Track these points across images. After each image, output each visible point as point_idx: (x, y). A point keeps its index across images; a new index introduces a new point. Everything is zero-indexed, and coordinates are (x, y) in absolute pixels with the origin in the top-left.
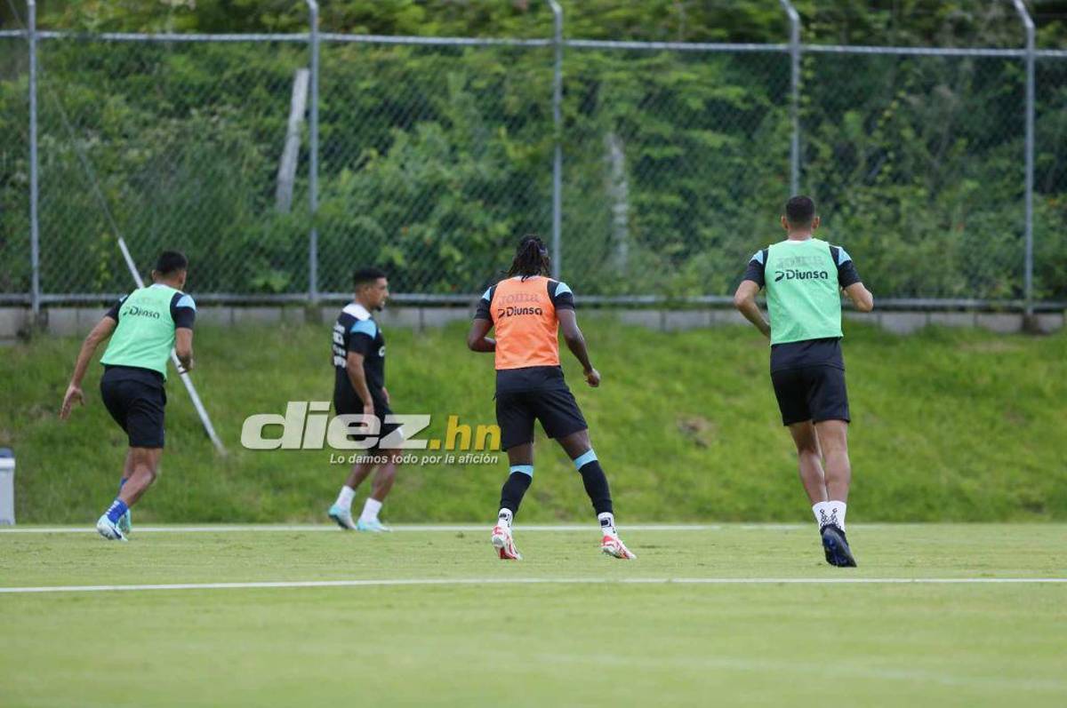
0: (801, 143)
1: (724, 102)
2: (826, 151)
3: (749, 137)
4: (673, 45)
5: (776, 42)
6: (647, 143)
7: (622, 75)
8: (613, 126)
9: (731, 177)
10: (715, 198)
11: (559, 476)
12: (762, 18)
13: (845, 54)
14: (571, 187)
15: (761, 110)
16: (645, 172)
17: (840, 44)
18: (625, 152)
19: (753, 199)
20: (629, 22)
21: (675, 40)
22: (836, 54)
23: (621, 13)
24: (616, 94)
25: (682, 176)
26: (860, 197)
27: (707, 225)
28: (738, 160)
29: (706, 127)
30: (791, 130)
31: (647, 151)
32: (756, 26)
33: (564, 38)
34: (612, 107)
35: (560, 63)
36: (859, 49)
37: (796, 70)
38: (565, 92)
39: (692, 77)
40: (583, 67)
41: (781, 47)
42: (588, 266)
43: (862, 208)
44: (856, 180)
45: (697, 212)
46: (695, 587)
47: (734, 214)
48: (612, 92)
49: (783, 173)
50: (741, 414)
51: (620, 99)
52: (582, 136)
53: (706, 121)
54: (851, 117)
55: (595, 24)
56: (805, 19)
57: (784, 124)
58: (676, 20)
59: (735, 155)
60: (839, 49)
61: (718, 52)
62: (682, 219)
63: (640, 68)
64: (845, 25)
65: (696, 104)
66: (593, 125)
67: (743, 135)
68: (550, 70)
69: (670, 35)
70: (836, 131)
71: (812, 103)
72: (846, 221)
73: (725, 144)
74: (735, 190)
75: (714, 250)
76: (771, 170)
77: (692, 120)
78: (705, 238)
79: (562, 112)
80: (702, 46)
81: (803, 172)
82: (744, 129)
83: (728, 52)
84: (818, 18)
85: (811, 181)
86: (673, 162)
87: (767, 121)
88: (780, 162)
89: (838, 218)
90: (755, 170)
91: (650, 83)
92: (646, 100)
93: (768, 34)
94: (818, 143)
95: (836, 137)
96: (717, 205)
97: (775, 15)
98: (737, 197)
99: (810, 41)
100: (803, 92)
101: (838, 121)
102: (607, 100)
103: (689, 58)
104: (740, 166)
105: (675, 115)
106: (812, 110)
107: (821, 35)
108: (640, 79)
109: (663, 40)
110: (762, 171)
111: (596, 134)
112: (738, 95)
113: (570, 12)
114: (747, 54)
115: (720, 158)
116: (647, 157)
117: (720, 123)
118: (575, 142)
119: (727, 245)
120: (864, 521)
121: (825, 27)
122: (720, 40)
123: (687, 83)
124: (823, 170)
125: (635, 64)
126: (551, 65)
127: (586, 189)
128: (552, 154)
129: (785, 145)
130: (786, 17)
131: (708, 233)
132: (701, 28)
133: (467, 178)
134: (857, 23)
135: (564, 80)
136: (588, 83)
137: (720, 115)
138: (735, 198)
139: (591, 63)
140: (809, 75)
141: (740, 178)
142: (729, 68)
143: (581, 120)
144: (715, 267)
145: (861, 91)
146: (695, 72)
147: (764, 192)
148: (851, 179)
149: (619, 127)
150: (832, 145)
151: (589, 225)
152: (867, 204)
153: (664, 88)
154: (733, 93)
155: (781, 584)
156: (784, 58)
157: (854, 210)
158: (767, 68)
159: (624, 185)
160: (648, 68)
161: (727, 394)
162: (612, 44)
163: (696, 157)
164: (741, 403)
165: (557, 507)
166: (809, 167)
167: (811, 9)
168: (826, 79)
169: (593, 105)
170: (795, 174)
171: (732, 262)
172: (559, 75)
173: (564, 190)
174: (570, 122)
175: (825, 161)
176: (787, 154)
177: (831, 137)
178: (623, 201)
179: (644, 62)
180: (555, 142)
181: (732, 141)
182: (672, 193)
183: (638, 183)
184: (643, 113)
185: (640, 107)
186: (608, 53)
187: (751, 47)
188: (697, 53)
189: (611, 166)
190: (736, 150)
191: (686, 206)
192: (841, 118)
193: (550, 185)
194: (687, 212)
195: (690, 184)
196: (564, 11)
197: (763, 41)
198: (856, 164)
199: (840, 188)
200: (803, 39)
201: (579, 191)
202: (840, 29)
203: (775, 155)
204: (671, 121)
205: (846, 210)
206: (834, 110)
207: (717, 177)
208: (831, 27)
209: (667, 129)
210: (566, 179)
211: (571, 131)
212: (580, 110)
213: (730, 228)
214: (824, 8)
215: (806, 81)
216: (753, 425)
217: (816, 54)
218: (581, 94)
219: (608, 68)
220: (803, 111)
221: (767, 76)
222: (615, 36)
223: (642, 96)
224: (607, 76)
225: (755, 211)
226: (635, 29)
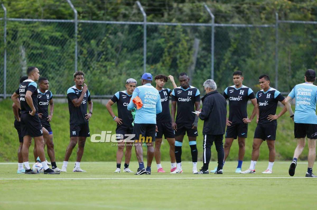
0: (78, 49)
1: (55, 37)
2: (85, 52)
3: (62, 47)
4: (40, 20)
5: (70, 19)
6: (32, 49)
7: (25, 29)
8: (22, 44)
9: (57, 59)
10: (53, 65)
11: (6, 148)
12: (67, 12)
13: (91, 23)
14: (9, 62)
15: (66, 40)
16: (32, 58)
17: (89, 20)
18: (25, 51)
19: (64, 66)
20: (27, 13)
21: (40, 18)
22: (88, 23)
23: (24, 10)
24: (23, 34)
25: (43, 59)
26: (95, 65)
27: (50, 73)
28: (59, 54)
29: (50, 44)
30: (75, 45)
31: (32, 51)
32: (64, 15)
33: (7, 18)
34: (22, 38)
35: (6, 26)
36: (95, 22)
37: (76, 28)
38: (7, 34)
39: (46, 30)
40: (13, 26)
41: (72, 21)
42: (15, 85)
43: (96, 68)
44: (94, 60)
45: (47, 69)
46: (47, 181)
47: (58, 70)
48: (22, 34)
49: (73, 58)
50: (60, 129)
51: (24, 36)
52: (13, 47)
53: (50, 42)
54: (93, 42)
55: (16, 14)
56: (79, 13)
57: (73, 43)
58: (41, 13)
59: (58, 53)
60: (89, 21)
61: (53, 23)
64: (91, 14)
65: (47, 37)
66: (16, 44)
67: (61, 47)
68: (3, 27)
69: (39, 17)
70: (88, 46)
71: (81, 37)
72: (91, 72)
73: (55, 49)
74: (59, 63)
75: (52, 81)
76: (69, 57)
77: (46, 42)
78: (50, 77)
79: (7, 40)
80: (48, 20)
81: (79, 58)
82: (61, 45)
83: (56, 22)
84: (82, 13)
85: (81, 60)
86: (40, 55)
87: (68, 43)
88: (72, 55)
89: (89, 71)
90: (64, 57)
91: (33, 31)
92: (32, 36)
93: (68, 17)
94: (83, 49)
95: (88, 48)
96: (53, 67)
97: (70, 11)
98: (59, 65)
99: (81, 19)
100: (78, 34)
101: (89, 43)
102: (20, 36)
103: (45, 24)
104: (60, 56)
105: (40, 41)
106: (81, 39)
107: (84, 17)
108: (30, 30)
109: (37, 18)
110: (66, 57)
111: (17, 46)
112: (59, 35)
113: (9, 10)
114: (62, 23)
115: (54, 54)
116: (32, 53)
117: (54, 43)
118: (10, 49)
119: (56, 79)
120: (96, 161)
121: (85, 15)
122: (54, 19)
123: (44, 31)
124: (84, 57)
125: (28, 26)
126: (3, 25)
127: (14, 62)
128: (4, 52)
129: (73, 50)
130: (73, 12)
131: (50, 75)
132: (48, 15)
134: (94, 14)
135: (7, 30)
136: (14, 31)
137: (54, 41)
138: (58, 65)
139: (15, 25)
140: (80, 29)
141: (60, 59)
142: (56, 27)
143: (12, 42)
144: (53, 86)
145: (95, 34)
146: (46, 28)
147: (67, 64)
148: (93, 60)
149: (24, 44)
150: (87, 50)
151: (15, 73)
152: (97, 67)
153: (37, 33)
154: (58, 34)
155: (72, 180)
156: (73, 24)
157: (94, 69)
158: (68, 27)
159: (25, 61)
160: (32, 27)
161: (56, 123)
162: (22, 20)
163: (47, 53)
164: (60, 126)
165: (5, 157)
166: (81, 56)
167: (81, 10)
168: (85, 30)
169: (16, 38)
170: (76, 58)
171: (57, 84)
172: (6, 29)
173: (7, 63)
174: (9, 43)
175: (85, 55)
176: (74, 52)
177: (87, 47)
178: (25, 66)
179: (31, 25)
180: (4, 49)
181: (58, 48)
182: (39, 64)
183: (30, 61)
184: (31, 40)
185: (30, 38)
186: (20, 22)
187: (63, 21)
188: (47, 22)
189: (21, 56)
190: (58, 51)
191: (44, 68)
192: (90, 42)
193: (3, 61)
194: (44, 70)
195: (45, 61)
196: (7, 10)
197: (66, 19)
198: (94, 55)
199: (89, 63)
200: (78, 19)
201: (12, 63)
202: (89, 16)
203: (70, 53)
204: (39, 42)
205: (91, 69)
206: (88, 39)
207: (53, 59)
208: (87, 15)
209: (38, 45)
210: (8, 59)
211: (9, 45)
212: (12, 39)
213: (57, 74)
214: (84, 10)
215: (79, 31)
216: (63, 133)
217: (82, 23)
218: (13, 34)
219: (20, 27)
220: (78, 40)
221: (68, 29)
222: (23, 17)
223: (30, 35)
224: (20, 29)
225: (64, 69)
226: (28, 15)
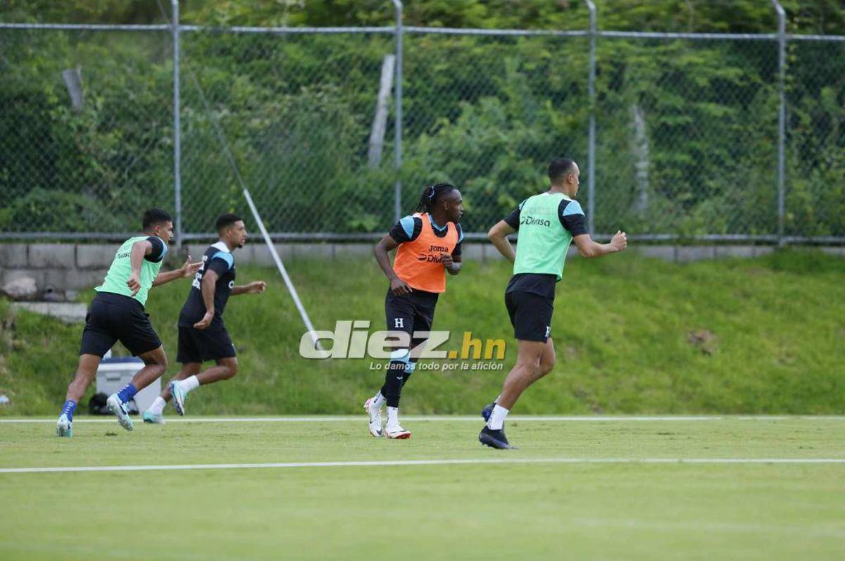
0: (786, 113)
1: (725, 80)
2: (806, 119)
3: (745, 108)
4: (684, 35)
5: (766, 32)
6: (663, 113)
7: (644, 59)
8: (637, 99)
9: (730, 140)
10: (718, 157)
11: (593, 377)
12: (756, 13)
13: (822, 42)
14: (603, 148)
15: (755, 87)
16: (662, 136)
17: (819, 34)
18: (646, 120)
19: (749, 158)
20: (650, 17)
21: (686, 31)
22: (814, 41)
23: (643, 9)
24: (639, 74)
25: (691, 139)
26: (834, 156)
27: (711, 178)
28: (735, 126)
29: (710, 101)
30: (778, 102)
31: (663, 119)
32: (751, 20)
33: (598, 30)
34: (636, 84)
35: (594, 49)
36: (833, 38)
37: (783, 54)
38: (598, 72)
39: (701, 60)
40: (612, 52)
41: (771, 36)
42: (616, 212)
43: (835, 164)
44: (831, 142)
45: (703, 167)
46: (701, 467)
47: (733, 169)
48: (636, 72)
49: (772, 137)
50: (739, 328)
51: (641, 78)
52: (611, 107)
53: (711, 95)
54: (826, 92)
55: (623, 18)
56: (790, 14)
57: (773, 97)
58: (687, 16)
59: (734, 123)
60: (817, 37)
61: (720, 41)
62: (691, 174)
63: (658, 53)
64: (822, 19)
65: (703, 82)
66: (621, 99)
67: (741, 107)
68: (585, 55)
69: (682, 26)
70: (815, 103)
71: (795, 81)
72: (822, 174)
73: (726, 114)
74: (734, 150)
75: (716, 199)
76: (763, 134)
77: (700, 94)
78: (710, 189)
79: (596, 89)
80: (708, 36)
81: (788, 136)
82: (741, 102)
83: (728, 40)
84: (800, 13)
85: (794, 144)
86: (684, 128)
87: (759, 95)
88: (769, 127)
89: (816, 172)
90: (750, 134)
91: (666, 65)
92: (662, 79)
93: (761, 26)
94: (800, 113)
95: (815, 108)
96: (719, 162)
97: (766, 11)
98: (735, 156)
99: (795, 32)
100: (788, 72)
101: (816, 95)
102: (632, 79)
103: (698, 45)
104: (737, 131)
105: (686, 90)
106: (796, 86)
107: (803, 27)
108: (658, 62)
109: (677, 31)
110: (755, 135)
111: (623, 106)
112: (737, 75)
113: (603, 9)
114: (744, 41)
115: (722, 125)
116: (664, 124)
117: (722, 96)
118: (605, 112)
119: (727, 194)
120: (837, 414)
121: (806, 20)
122: (723, 31)
123: (696, 64)
124: (804, 134)
125: (654, 50)
126: (587, 51)
127: (615, 149)
128: (588, 122)
129: (774, 114)
130: (775, 12)
131: (712, 184)
132: (707, 21)
133: (520, 141)
134: (832, 17)
135: (597, 63)
136: (616, 65)
137: (721, 90)
138: (734, 157)
139: (619, 50)
140: (793, 58)
141: (738, 141)
142: (729, 53)
143: (611, 94)
144: (718, 212)
145: (835, 70)
146: (703, 56)
147: (757, 152)
148: (826, 141)
149: (641, 100)
150: (811, 114)
151: (617, 177)
152: (839, 161)
153: (677, 69)
154: (732, 73)
155: (770, 464)
156: (774, 44)
157: (829, 166)
158: (760, 53)
159: (645, 147)
160: (665, 53)
161: (727, 312)
162: (636, 34)
163: (703, 124)
164: (738, 320)
165: (592, 402)
166: (793, 132)
167: (795, 6)
168: (807, 62)
169: (620, 83)
170: (782, 137)
171: (732, 207)
172: (593, 58)
173: (597, 152)
174: (602, 96)
175: (806, 128)
176: (775, 121)
177: (810, 108)
178: (645, 160)
179: (662, 48)
180: (591, 112)
181: (731, 111)
182: (683, 152)
183: (656, 145)
184: (660, 89)
185: (658, 84)
186: (632, 41)
187: (747, 36)
188: (704, 40)
189: (635, 131)
190: (734, 118)
191: (694, 163)
192: (819, 92)
193: (586, 147)
194: (695, 168)
195: (698, 145)
196: (597, 9)
197: (756, 31)
198: (830, 129)
199: (817, 148)
200: (788, 30)
201: (609, 151)
202: (819, 22)
203: (766, 122)
204: (683, 95)
205: (823, 166)
206: (813, 87)
207: (718, 140)
208: (811, 20)
209: (679, 102)
210: (598, 142)
211: (602, 103)
212: (610, 88)
213: (730, 180)
214: (804, 6)
215: (791, 64)
216: (747, 337)
217: (798, 42)
218: (611, 74)
219: (632, 53)
220: (789, 87)
221: (759, 59)
222: (638, 28)
223: (659, 75)
224: (632, 60)
225: (750, 167)
226: (655, 22)
